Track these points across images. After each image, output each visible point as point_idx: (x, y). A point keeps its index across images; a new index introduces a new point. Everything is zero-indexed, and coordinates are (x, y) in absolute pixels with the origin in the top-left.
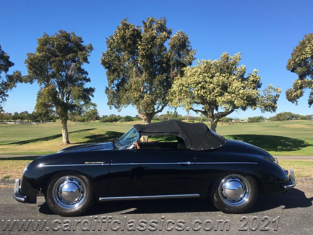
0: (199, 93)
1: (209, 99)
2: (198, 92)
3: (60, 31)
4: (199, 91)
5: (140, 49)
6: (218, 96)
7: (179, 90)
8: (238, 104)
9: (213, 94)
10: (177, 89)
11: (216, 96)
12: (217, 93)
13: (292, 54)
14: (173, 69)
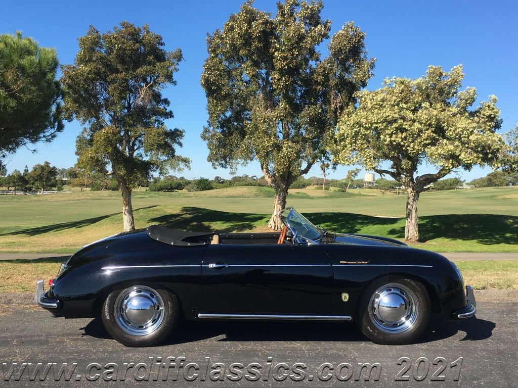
0: (393, 139)
2: (391, 137)
3: (123, 24)
5: (279, 57)
6: (428, 144)
7: (352, 133)
8: (468, 159)
10: (350, 131)
11: (425, 145)
12: (426, 139)
14: (335, 95)
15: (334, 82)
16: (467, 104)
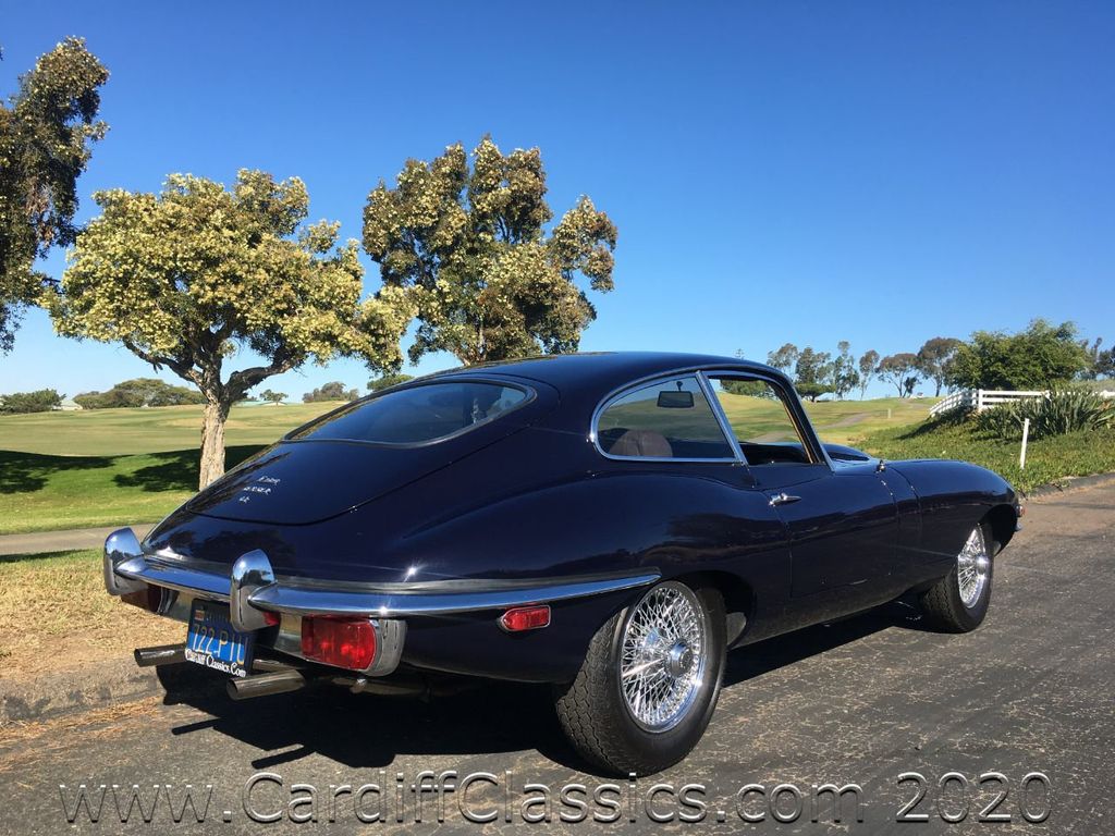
1: (253, 320)
4: (221, 288)
9: (268, 302)
13: (366, 209)
14: (38, 186)
15: (36, 158)
16: (322, 248)
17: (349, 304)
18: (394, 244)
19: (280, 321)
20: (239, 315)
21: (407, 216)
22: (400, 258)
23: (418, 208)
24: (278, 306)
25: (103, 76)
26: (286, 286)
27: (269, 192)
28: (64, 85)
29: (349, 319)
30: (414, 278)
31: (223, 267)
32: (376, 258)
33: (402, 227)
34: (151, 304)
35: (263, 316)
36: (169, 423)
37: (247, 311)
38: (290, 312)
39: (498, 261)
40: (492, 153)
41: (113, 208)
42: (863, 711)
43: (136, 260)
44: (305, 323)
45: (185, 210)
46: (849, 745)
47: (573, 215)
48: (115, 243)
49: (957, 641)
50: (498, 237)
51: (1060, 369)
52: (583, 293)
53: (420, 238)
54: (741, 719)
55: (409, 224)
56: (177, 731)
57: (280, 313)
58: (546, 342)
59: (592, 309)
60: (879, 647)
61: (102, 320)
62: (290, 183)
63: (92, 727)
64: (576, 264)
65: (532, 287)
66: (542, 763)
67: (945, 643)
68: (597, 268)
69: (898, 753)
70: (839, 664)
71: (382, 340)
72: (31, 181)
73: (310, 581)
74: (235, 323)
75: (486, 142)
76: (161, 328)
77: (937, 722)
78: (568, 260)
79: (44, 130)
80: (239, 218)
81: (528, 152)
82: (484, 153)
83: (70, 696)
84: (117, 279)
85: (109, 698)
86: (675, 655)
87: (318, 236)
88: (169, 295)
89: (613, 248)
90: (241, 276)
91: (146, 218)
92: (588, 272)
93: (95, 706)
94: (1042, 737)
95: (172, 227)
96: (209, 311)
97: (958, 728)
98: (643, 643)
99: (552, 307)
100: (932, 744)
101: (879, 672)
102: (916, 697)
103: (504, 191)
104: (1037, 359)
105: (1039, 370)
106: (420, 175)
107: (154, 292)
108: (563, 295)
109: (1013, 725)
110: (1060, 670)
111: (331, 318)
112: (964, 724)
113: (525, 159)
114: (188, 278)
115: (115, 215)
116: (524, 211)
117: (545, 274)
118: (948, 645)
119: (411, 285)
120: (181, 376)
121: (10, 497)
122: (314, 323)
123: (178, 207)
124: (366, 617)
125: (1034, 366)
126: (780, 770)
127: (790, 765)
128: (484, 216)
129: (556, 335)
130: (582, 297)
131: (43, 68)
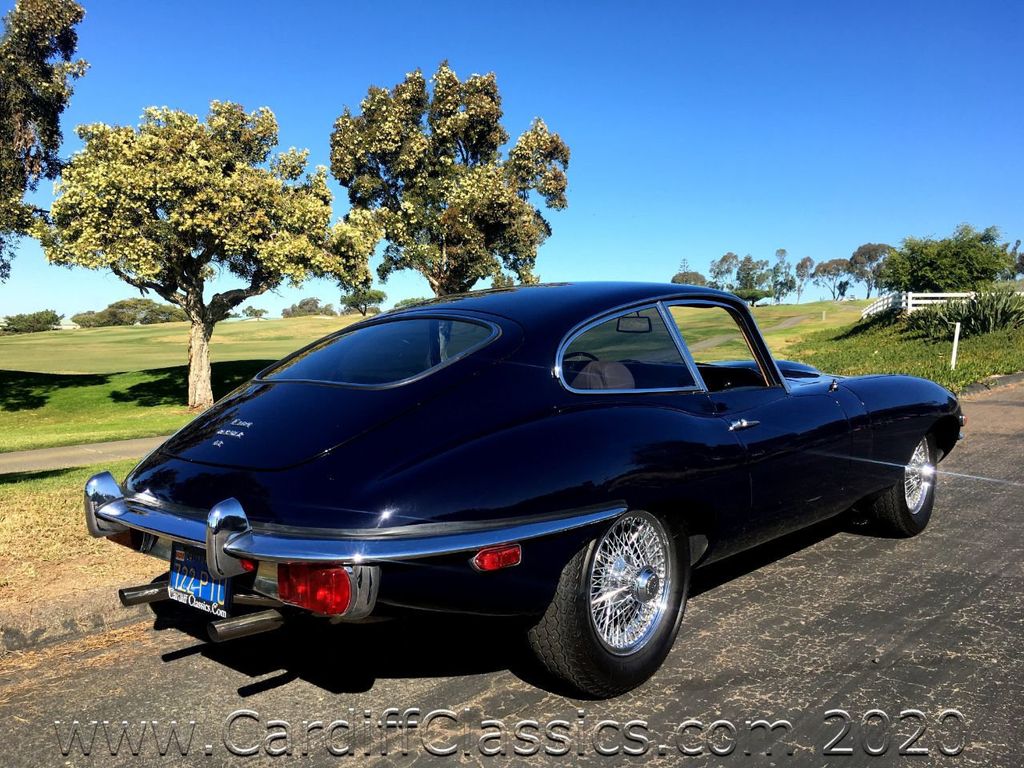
1: (230, 245)
13: (333, 136)
14: (24, 122)
15: (21, 95)
16: (293, 175)
17: (320, 228)
18: (360, 168)
19: (256, 246)
20: (217, 241)
21: (372, 141)
22: (366, 182)
23: (382, 134)
24: (253, 231)
25: (79, 15)
26: (260, 213)
27: (240, 122)
28: (43, 24)
29: (320, 242)
30: (380, 201)
31: (200, 196)
32: (344, 183)
33: (367, 152)
34: (135, 233)
35: (240, 241)
36: (160, 340)
37: (224, 237)
38: (265, 237)
39: (458, 182)
40: (450, 79)
41: (94, 141)
42: (819, 622)
43: (119, 190)
44: (278, 247)
45: (162, 142)
46: (808, 659)
47: (527, 138)
48: (98, 175)
49: (904, 547)
50: (458, 159)
51: (984, 271)
52: (538, 211)
53: (384, 163)
54: (704, 633)
55: (373, 149)
56: (167, 658)
57: (256, 238)
58: (506, 259)
59: (547, 226)
60: (830, 555)
61: (89, 248)
62: (259, 112)
63: (86, 655)
64: (532, 184)
65: (490, 206)
66: (515, 684)
67: (892, 549)
68: (552, 186)
69: (856, 666)
70: (792, 573)
71: (352, 262)
72: (17, 118)
73: (283, 528)
74: (214, 248)
75: (444, 68)
76: (145, 255)
77: (891, 632)
78: (524, 180)
79: (26, 69)
80: (213, 149)
81: (485, 78)
82: (442, 80)
83: (65, 625)
84: (101, 209)
85: (102, 625)
86: (643, 582)
87: (288, 164)
88: (151, 223)
89: (565, 168)
90: (217, 204)
91: (126, 150)
92: (542, 191)
93: (89, 633)
94: (993, 647)
95: (151, 158)
96: (190, 238)
97: (912, 638)
98: (611, 571)
99: (510, 225)
100: (889, 656)
101: (832, 580)
102: (869, 606)
103: (462, 115)
104: (963, 263)
105: (965, 272)
106: (381, 102)
107: (137, 221)
108: (520, 214)
109: (965, 634)
110: (1004, 575)
111: (304, 242)
112: (917, 634)
113: (482, 84)
114: (169, 207)
115: (97, 149)
116: (482, 135)
117: (502, 194)
118: (896, 550)
119: (378, 208)
120: (166, 299)
121: (15, 415)
122: (288, 248)
123: (155, 139)
124: (339, 565)
125: (960, 269)
126: (744, 688)
127: (754, 682)
128: (443, 140)
129: (514, 251)
130: (538, 215)
131: (22, 8)
